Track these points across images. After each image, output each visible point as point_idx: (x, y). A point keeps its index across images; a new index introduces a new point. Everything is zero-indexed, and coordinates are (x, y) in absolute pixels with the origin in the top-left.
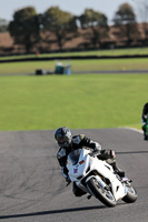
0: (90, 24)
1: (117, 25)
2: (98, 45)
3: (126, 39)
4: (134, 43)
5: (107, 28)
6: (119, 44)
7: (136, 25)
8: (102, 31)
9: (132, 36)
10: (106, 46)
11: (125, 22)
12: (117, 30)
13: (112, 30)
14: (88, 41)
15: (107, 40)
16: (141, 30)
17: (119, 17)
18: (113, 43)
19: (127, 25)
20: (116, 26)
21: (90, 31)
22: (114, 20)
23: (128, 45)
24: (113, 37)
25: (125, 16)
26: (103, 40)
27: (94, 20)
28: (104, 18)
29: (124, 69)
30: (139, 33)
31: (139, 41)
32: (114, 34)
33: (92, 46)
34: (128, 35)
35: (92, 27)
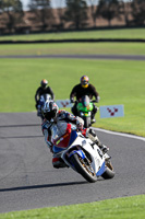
0: (6, 9)
1: (33, 10)
2: (13, 30)
3: (41, 24)
4: (49, 28)
5: (22, 13)
6: (34, 29)
7: (51, 10)
8: (17, 16)
9: (47, 21)
10: (21, 31)
11: (40, 8)
12: (32, 15)
13: (27, 15)
14: (4, 26)
15: (21, 25)
16: (56, 15)
17: (35, 3)
18: (29, 28)
19: (42, 11)
20: (31, 11)
21: (6, 16)
22: (29, 6)
23: (43, 30)
24: (28, 23)
25: (40, 2)
26: (18, 26)
27: (9, 5)
29: (39, 54)
30: (54, 18)
31: (54, 26)
32: (30, 19)
33: (7, 31)
34: (43, 21)
35: (8, 12)
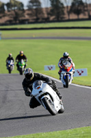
0: (13, 8)
2: (18, 22)
3: (35, 17)
4: (40, 20)
5: (24, 11)
6: (31, 21)
7: (41, 9)
8: (20, 12)
9: (39, 16)
10: (23, 22)
11: (34, 7)
12: (30, 12)
13: (27, 12)
14: (12, 19)
15: (23, 18)
16: (45, 12)
17: (31, 4)
18: (27, 20)
19: (36, 9)
20: (29, 10)
21: (13, 12)
22: (28, 6)
23: (36, 21)
24: (27, 17)
25: (35, 4)
26: (21, 19)
27: (15, 6)
28: (22, 5)
29: (34, 36)
30: (43, 14)
31: (43, 19)
32: (28, 14)
33: (14, 22)
34: (36, 15)
35: (14, 10)
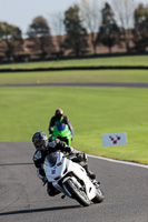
0: (4, 37)
1: (31, 38)
2: (12, 59)
3: (40, 52)
4: (48, 57)
5: (21, 41)
6: (33, 57)
7: (50, 38)
8: (16, 43)
9: (46, 49)
10: (20, 59)
11: (39, 36)
12: (32, 43)
13: (27, 43)
14: (3, 54)
15: (21, 53)
16: (55, 43)
17: (33, 30)
18: (28, 56)
19: (41, 38)
21: (4, 44)
22: (28, 34)
23: (42, 58)
24: (27, 50)
25: (40, 30)
26: (17, 54)
27: (8, 33)
28: (18, 31)
29: (38, 82)
30: (54, 46)
31: (53, 54)
32: (29, 47)
33: (6, 59)
34: (42, 49)
35: (6, 40)
